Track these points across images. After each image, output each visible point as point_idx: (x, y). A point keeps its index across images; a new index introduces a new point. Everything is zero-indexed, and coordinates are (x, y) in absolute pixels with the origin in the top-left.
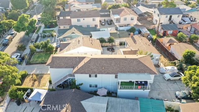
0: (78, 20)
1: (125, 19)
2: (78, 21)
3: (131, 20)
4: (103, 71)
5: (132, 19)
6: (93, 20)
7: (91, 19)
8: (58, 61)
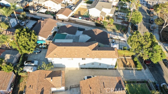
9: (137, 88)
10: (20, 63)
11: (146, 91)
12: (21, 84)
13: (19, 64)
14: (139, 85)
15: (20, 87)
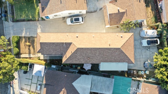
4: (88, 61)
9: (26, 13)
10: (164, 37)
11: (19, 11)
12: (152, 15)
13: (164, 35)
14: (23, 17)
15: (151, 12)
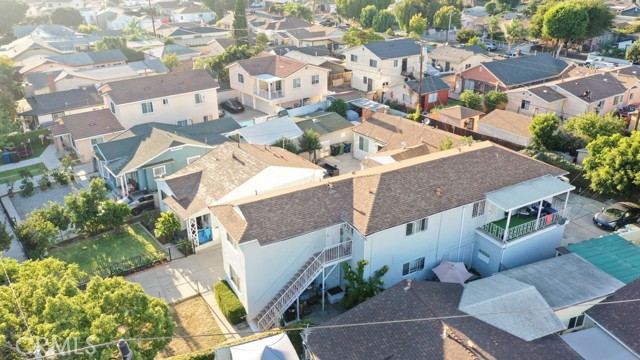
0: (144, 105)
1: (297, 85)
2: (145, 111)
3: (313, 83)
4: (444, 200)
5: (315, 81)
6: (198, 99)
7: (190, 96)
8: (272, 215)
